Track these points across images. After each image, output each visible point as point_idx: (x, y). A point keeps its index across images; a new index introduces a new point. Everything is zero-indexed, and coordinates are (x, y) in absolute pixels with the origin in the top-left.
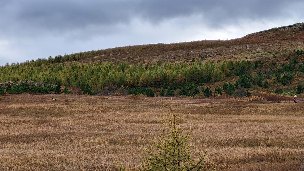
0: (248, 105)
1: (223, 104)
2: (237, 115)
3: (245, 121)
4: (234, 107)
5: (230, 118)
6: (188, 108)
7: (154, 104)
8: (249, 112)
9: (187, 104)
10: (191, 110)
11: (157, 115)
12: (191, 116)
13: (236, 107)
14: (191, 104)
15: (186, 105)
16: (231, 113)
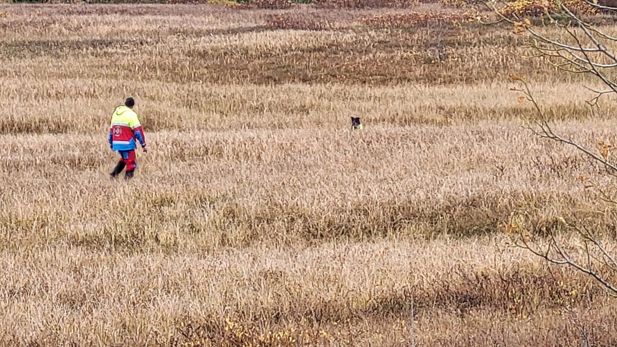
0: (498, 33)
1: (373, 33)
2: (435, 84)
3: (468, 115)
4: (427, 45)
5: (397, 102)
6: (200, 54)
7: (36, 38)
8: (497, 68)
9: (198, 34)
10: (210, 63)
11: (35, 91)
12: (204, 94)
13: (435, 45)
14: (218, 32)
15: (188, 41)
16: (408, 74)
